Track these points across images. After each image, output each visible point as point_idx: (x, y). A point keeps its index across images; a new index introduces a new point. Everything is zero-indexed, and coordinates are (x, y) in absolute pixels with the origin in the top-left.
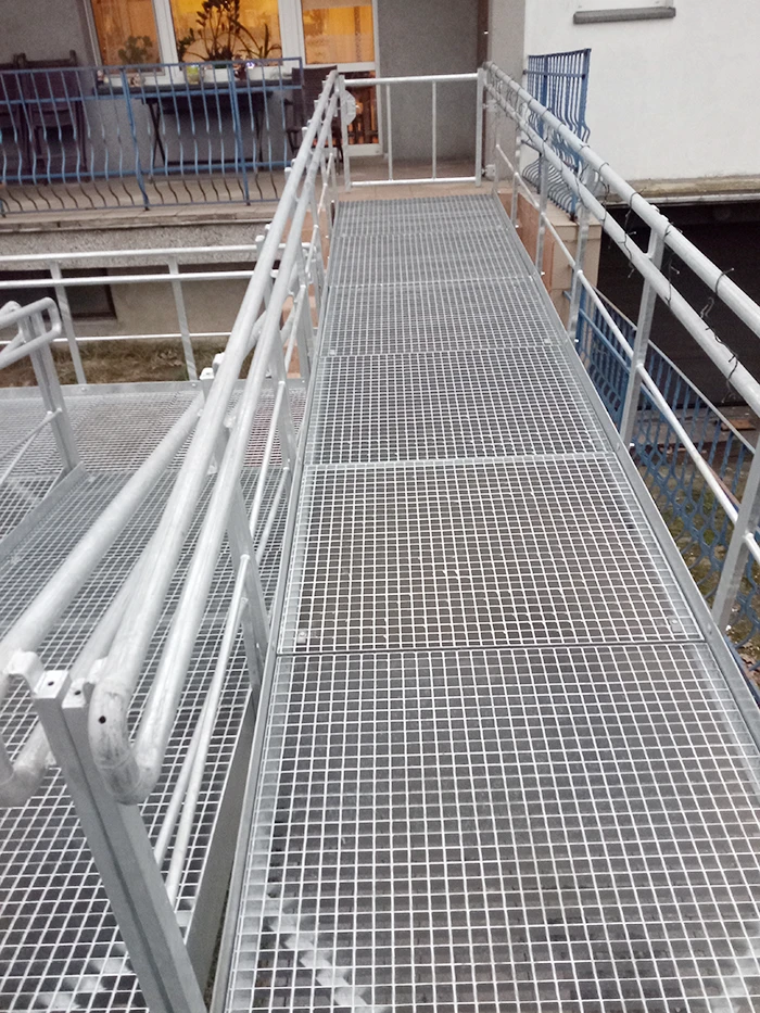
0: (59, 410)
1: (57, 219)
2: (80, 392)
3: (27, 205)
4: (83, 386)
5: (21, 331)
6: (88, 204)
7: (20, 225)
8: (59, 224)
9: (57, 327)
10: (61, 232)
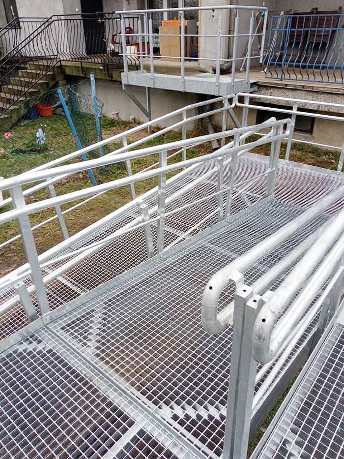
0: (274, 169)
1: (303, 85)
2: (284, 163)
3: (293, 76)
4: (287, 161)
5: (272, 130)
6: (320, 80)
7: (286, 85)
8: (303, 87)
9: (288, 132)
10: (303, 90)
